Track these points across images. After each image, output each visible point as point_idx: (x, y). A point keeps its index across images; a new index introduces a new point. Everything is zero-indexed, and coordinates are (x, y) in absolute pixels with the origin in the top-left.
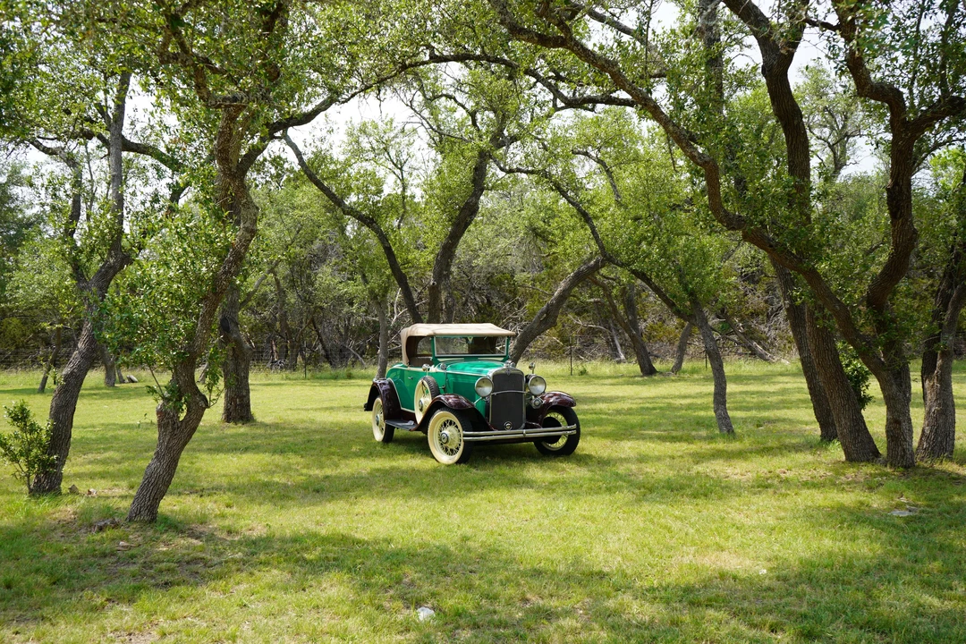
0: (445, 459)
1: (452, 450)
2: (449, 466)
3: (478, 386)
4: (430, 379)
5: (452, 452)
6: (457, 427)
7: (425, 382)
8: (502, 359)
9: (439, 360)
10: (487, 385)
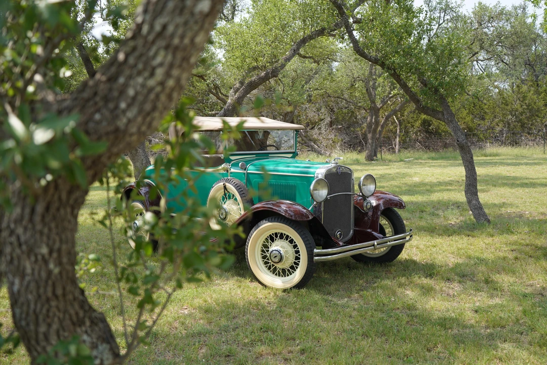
0: (278, 282)
1: (284, 271)
2: (284, 291)
3: (315, 189)
4: (236, 181)
5: (284, 273)
6: (291, 241)
7: (228, 185)
8: (290, 155)
9: (232, 158)
10: (323, 188)
